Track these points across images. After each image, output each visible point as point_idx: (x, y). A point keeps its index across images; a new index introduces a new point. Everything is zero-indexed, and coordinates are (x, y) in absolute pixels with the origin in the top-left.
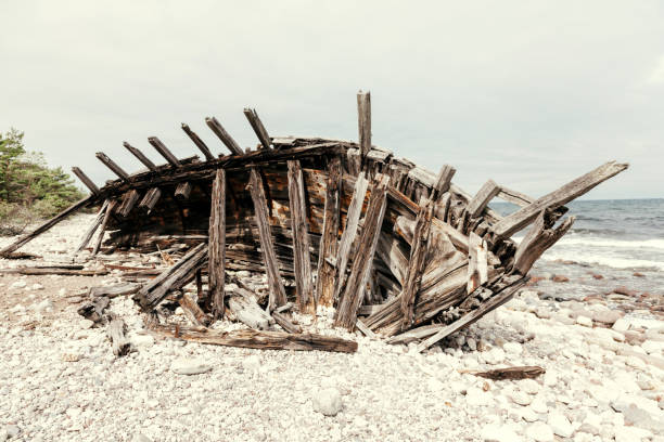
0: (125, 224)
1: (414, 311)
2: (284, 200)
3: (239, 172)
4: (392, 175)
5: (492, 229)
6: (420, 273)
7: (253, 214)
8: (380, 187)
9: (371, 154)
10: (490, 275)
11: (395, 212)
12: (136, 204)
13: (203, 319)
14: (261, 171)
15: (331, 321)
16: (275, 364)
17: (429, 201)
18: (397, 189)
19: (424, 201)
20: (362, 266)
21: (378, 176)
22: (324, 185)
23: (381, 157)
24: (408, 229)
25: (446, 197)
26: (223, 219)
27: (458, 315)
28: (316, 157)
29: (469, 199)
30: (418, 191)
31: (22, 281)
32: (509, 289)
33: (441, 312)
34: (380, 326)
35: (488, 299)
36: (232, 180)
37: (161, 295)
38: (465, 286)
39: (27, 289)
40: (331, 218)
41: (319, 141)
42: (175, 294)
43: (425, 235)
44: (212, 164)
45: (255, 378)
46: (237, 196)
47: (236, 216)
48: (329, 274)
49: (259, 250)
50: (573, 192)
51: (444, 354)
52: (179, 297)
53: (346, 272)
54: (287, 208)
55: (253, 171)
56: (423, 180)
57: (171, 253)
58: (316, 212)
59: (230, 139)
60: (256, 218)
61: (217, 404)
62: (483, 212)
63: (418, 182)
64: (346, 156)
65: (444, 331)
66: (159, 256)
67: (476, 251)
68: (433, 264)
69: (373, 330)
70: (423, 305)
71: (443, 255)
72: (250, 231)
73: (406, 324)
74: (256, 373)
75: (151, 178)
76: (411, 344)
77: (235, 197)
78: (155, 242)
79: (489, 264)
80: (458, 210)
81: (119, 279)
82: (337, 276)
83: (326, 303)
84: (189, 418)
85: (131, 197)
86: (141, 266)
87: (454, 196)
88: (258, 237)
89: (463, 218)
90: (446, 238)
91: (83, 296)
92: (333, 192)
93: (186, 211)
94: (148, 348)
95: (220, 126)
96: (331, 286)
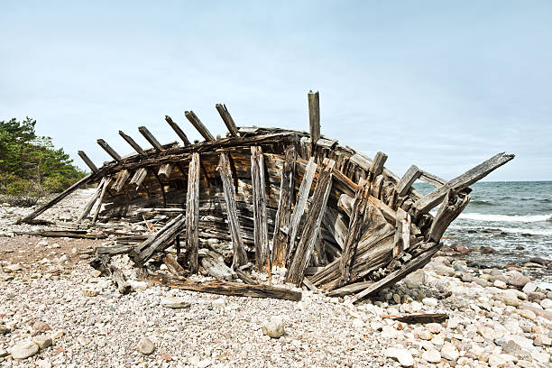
0: (117, 198)
1: (350, 271)
2: (248, 179)
3: (211, 156)
4: (337, 160)
5: (415, 205)
6: (356, 241)
7: (222, 191)
8: (326, 170)
9: (320, 142)
10: (411, 242)
11: (339, 190)
12: (127, 181)
13: (182, 272)
14: (229, 155)
15: (283, 278)
16: (237, 306)
17: (366, 181)
18: (341, 172)
19: (362, 181)
20: (309, 234)
21: (325, 160)
22: (281, 167)
23: (328, 145)
24: (348, 205)
25: (379, 178)
26: (197, 195)
27: (383, 274)
28: (275, 143)
29: (398, 180)
30: (358, 173)
31: (44, 241)
32: (425, 254)
33: (372, 272)
34: (322, 283)
35: (408, 261)
36: (205, 162)
37: (150, 254)
38: (392, 251)
39: (49, 247)
40: (285, 195)
41: (278, 131)
42: (159, 255)
43: (362, 210)
44: (188, 149)
45: (222, 313)
46: (209, 175)
47: (208, 193)
48: (283, 241)
49: (226, 222)
50: (474, 176)
51: (372, 305)
52: (162, 257)
53: (296, 239)
54: (250, 187)
55: (223, 155)
56: (361, 164)
57: (153, 223)
58: (274, 189)
59: (204, 128)
60: (224, 194)
61: (194, 327)
62: (408, 191)
63: (358, 166)
64: (299, 143)
65: (372, 287)
66: (144, 225)
67: (402, 223)
68: (367, 234)
69: (317, 286)
70: (357, 267)
71: (376, 227)
72: (219, 205)
73: (343, 281)
74: (222, 310)
75: (139, 160)
76: (346, 297)
77: (207, 177)
78: (141, 213)
79: (411, 234)
80: (389, 190)
81: (115, 242)
82: (289, 243)
83: (279, 264)
84: (176, 333)
85: (123, 176)
86: (130, 233)
87: (386, 178)
88: (225, 211)
89: (392, 197)
90: (380, 213)
91: (90, 253)
92: (288, 173)
93: (166, 188)
94: (143, 290)
95: (196, 118)
96: (284, 250)
